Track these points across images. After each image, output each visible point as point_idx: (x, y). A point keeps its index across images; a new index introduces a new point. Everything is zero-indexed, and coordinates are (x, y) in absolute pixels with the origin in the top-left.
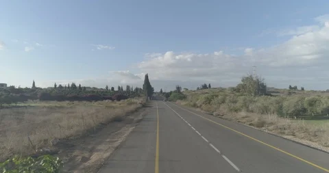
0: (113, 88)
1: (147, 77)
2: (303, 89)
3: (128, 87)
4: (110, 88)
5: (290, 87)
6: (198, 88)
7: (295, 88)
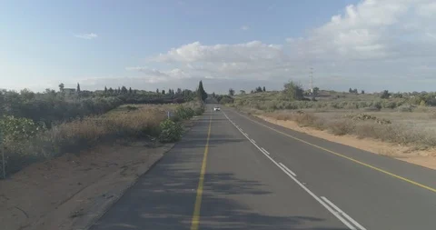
0: (164, 91)
1: (201, 83)
2: (363, 92)
3: (179, 90)
4: (160, 91)
5: (350, 90)
6: (252, 92)
7: (355, 91)
